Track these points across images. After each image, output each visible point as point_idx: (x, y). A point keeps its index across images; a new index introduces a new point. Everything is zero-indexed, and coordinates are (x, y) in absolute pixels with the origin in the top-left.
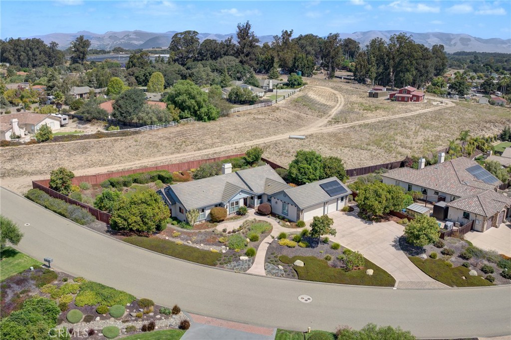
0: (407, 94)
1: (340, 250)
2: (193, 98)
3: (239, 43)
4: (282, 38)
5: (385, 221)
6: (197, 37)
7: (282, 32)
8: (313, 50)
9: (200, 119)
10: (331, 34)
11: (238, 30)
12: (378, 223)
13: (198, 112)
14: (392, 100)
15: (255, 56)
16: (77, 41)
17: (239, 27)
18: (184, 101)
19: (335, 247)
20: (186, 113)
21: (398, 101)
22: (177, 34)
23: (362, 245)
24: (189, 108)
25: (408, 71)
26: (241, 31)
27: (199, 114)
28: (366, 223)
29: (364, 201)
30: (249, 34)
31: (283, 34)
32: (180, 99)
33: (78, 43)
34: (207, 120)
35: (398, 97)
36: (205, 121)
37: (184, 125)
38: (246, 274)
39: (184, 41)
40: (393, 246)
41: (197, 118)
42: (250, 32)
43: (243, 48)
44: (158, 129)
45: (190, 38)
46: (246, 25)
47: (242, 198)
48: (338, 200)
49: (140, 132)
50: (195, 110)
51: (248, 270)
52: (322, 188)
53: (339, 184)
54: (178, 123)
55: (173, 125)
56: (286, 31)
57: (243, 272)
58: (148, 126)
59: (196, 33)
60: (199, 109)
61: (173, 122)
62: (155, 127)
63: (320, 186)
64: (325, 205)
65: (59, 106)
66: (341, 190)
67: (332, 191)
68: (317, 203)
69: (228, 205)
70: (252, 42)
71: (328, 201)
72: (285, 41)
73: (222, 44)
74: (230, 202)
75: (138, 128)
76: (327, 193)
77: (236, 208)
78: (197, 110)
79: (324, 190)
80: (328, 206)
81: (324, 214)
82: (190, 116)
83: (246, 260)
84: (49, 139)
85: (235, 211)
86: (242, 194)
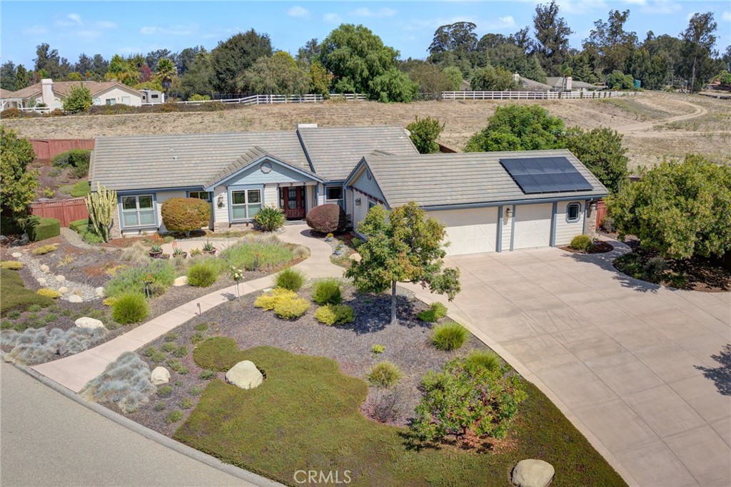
1: (462, 354)
2: (361, 54)
3: (537, 36)
4: (609, 24)
5: (708, 289)
6: (473, 31)
7: (610, 13)
8: (670, 56)
9: (374, 96)
10: (697, 14)
11: (536, 14)
12: (680, 292)
13: (370, 83)
15: (564, 57)
16: (307, 46)
17: (538, 10)
18: (341, 60)
20: (344, 83)
22: (442, 27)
23: (573, 351)
24: (352, 73)
26: (541, 16)
27: (372, 86)
28: (630, 285)
29: (632, 211)
30: (555, 22)
31: (611, 18)
32: (334, 55)
33: (308, 49)
34: (386, 99)
36: (382, 101)
37: (334, 101)
38: (27, 373)
39: (453, 39)
40: (710, 374)
41: (369, 95)
42: (556, 18)
43: (543, 43)
44: (277, 104)
45: (462, 33)
46: (551, 7)
47: (271, 185)
48: (554, 211)
49: (242, 106)
50: (363, 79)
51: (49, 360)
52: (506, 170)
53: (571, 167)
54: (325, 99)
55: (315, 101)
56: (617, 12)
57: (24, 367)
58: (258, 96)
59: (472, 25)
60: (371, 77)
61: (315, 95)
62: (272, 99)
63: (501, 164)
64: (502, 219)
65: (166, 84)
66: (571, 183)
67: (535, 181)
68: (464, 201)
69: (225, 197)
70: (559, 33)
71: (514, 206)
72: (616, 30)
73: (511, 40)
74: (231, 190)
75: (240, 99)
76: (515, 181)
77: (252, 209)
78: (368, 77)
79: (510, 174)
80: (516, 223)
81: (498, 249)
82: (354, 89)
83: (85, 331)
84: (82, 109)
85: (248, 219)
86: (272, 171)
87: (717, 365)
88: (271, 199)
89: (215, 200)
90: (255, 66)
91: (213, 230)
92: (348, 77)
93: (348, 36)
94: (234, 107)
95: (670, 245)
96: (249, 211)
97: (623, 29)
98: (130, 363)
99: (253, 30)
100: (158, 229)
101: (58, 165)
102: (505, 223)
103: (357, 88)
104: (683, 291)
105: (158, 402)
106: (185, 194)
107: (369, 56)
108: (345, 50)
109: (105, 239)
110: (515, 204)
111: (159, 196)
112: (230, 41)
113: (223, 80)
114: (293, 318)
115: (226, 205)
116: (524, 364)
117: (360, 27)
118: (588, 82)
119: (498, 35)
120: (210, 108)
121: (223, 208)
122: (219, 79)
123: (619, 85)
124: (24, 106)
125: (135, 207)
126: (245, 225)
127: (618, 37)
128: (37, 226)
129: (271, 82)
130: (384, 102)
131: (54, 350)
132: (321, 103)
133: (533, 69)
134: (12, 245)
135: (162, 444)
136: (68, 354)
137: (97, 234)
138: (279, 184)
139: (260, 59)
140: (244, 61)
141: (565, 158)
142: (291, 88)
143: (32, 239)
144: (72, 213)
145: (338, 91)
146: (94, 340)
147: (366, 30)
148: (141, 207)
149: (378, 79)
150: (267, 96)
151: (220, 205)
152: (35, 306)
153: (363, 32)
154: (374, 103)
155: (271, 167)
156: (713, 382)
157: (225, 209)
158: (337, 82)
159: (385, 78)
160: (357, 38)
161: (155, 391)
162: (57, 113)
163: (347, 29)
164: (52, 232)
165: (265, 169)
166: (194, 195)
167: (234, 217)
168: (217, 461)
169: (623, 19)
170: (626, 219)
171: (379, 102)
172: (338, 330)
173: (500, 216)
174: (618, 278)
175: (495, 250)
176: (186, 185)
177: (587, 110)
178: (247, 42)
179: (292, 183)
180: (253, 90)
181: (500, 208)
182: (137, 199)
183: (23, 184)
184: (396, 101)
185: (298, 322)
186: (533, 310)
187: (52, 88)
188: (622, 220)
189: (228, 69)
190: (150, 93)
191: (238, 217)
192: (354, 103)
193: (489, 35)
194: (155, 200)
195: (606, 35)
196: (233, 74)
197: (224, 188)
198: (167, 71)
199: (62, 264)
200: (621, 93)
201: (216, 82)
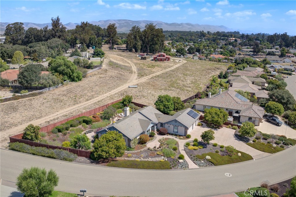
0: (163, 57)
1: (218, 147)
2: (69, 67)
5: (221, 128)
7: (81, 22)
10: (110, 24)
14: (156, 61)
17: (52, 20)
19: (215, 145)
21: (159, 61)
22: (9, 25)
25: (156, 44)
27: (72, 77)
28: (215, 130)
30: (59, 24)
31: (82, 24)
32: (61, 69)
34: (77, 81)
35: (159, 59)
40: (235, 139)
41: (71, 80)
44: (53, 90)
46: (57, 19)
47: (151, 127)
49: (43, 92)
50: (70, 75)
53: (194, 111)
54: (63, 84)
55: (60, 86)
58: (47, 88)
59: (22, 24)
63: (188, 114)
67: (194, 116)
73: (41, 31)
75: (41, 90)
79: (190, 116)
86: (151, 124)
103: (68, 78)
108: (65, 67)
150: (50, 88)
176: (141, 132)
180: (45, 86)
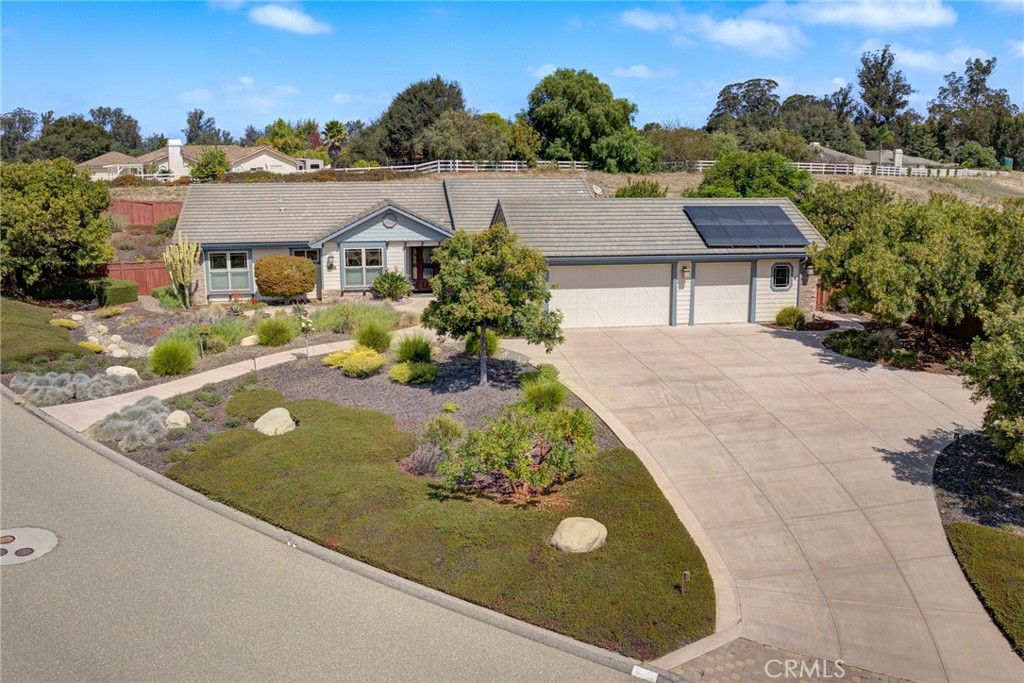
3: (863, 97)
4: (966, 79)
5: (948, 371)
6: (774, 92)
7: (967, 63)
9: (599, 164)
11: (862, 67)
12: (904, 373)
13: (593, 147)
15: (902, 126)
17: (865, 61)
18: (554, 115)
20: (557, 146)
23: (708, 423)
26: (869, 69)
27: (595, 151)
28: (833, 362)
29: (841, 264)
30: (889, 77)
31: (970, 69)
34: (614, 168)
36: (609, 171)
37: (543, 170)
38: (34, 414)
39: (744, 103)
40: (891, 457)
41: (592, 163)
42: (892, 71)
43: (872, 106)
44: (464, 172)
45: (758, 95)
46: (883, 55)
47: (396, 243)
48: (754, 274)
49: (418, 174)
50: (583, 141)
51: (62, 403)
52: (690, 219)
53: (786, 217)
54: (530, 167)
55: (517, 169)
56: (977, 61)
57: (32, 408)
58: (439, 161)
59: (772, 84)
60: (593, 138)
61: (517, 162)
62: (457, 165)
63: (685, 211)
64: (676, 281)
65: (333, 152)
66: (779, 236)
67: (725, 232)
68: (619, 253)
69: (336, 256)
70: (894, 93)
71: (694, 263)
72: (976, 86)
73: (826, 103)
74: (345, 248)
75: (415, 166)
76: (699, 232)
77: (370, 274)
78: (590, 139)
79: (693, 224)
80: (696, 288)
81: (672, 322)
82: (570, 155)
83: (114, 379)
84: (214, 177)
85: (365, 286)
86: (398, 226)
87: (908, 448)
88: (396, 261)
89: (324, 260)
90: (437, 123)
91: (320, 299)
92: (564, 139)
93: (564, 83)
94: (407, 175)
95: (876, 300)
96: (367, 277)
97: (988, 84)
98: (148, 405)
99: (439, 77)
100: (253, 295)
101: (162, 233)
102: (682, 287)
103: (574, 153)
104: (908, 372)
105: (165, 443)
106: (288, 251)
107: (591, 110)
108: (559, 103)
109: (185, 304)
110: (696, 260)
111: (257, 255)
112: (408, 92)
113: (396, 142)
114: (363, 375)
115: (338, 268)
116: (633, 432)
117: (583, 73)
118: (930, 158)
119: (808, 96)
120: (376, 177)
121: (333, 271)
122: (392, 140)
123: (972, 161)
124: (145, 173)
125: (225, 267)
126: (361, 294)
127: (980, 96)
128: (108, 287)
129: (457, 144)
130: (612, 172)
131: (70, 393)
132: (524, 172)
133: (845, 137)
134: (78, 310)
135: (152, 481)
136: (86, 399)
137: (175, 297)
138: (405, 243)
139: (445, 114)
140: (424, 117)
141: (778, 207)
142: (483, 151)
143: (102, 304)
144: (157, 278)
145: (549, 158)
146: (122, 388)
147: (590, 76)
148: (233, 266)
149: (603, 141)
150: (451, 161)
151: (330, 267)
152: (67, 355)
153: (587, 79)
154: (597, 174)
155: (396, 220)
156: (893, 466)
157: (336, 273)
158: (548, 145)
159: (614, 140)
160: (576, 88)
161: (166, 433)
162: (184, 181)
163: (564, 75)
164: (127, 296)
165: (388, 222)
166: (299, 254)
167: (347, 284)
168: (204, 498)
169: (986, 71)
170: (834, 275)
171: (604, 172)
172: (411, 390)
173: (673, 276)
174: (819, 355)
175: (668, 323)
176: (288, 240)
177: (908, 189)
178: (430, 93)
179: (423, 242)
180: (433, 154)
181: (674, 264)
182: (228, 257)
183: (91, 232)
184: (628, 171)
185: (368, 380)
186: (678, 381)
187: (181, 151)
188: (830, 276)
189: (402, 127)
190: (309, 162)
191: (352, 284)
192: (570, 172)
193: (795, 96)
194: (251, 258)
195: (963, 94)
196: (410, 134)
197: (335, 245)
198: (335, 135)
199: (124, 325)
200: (975, 172)
201: (388, 144)
